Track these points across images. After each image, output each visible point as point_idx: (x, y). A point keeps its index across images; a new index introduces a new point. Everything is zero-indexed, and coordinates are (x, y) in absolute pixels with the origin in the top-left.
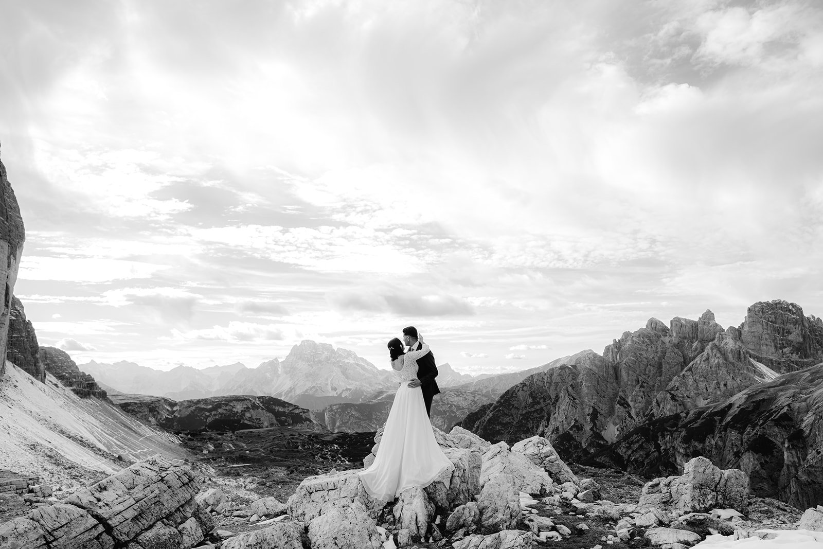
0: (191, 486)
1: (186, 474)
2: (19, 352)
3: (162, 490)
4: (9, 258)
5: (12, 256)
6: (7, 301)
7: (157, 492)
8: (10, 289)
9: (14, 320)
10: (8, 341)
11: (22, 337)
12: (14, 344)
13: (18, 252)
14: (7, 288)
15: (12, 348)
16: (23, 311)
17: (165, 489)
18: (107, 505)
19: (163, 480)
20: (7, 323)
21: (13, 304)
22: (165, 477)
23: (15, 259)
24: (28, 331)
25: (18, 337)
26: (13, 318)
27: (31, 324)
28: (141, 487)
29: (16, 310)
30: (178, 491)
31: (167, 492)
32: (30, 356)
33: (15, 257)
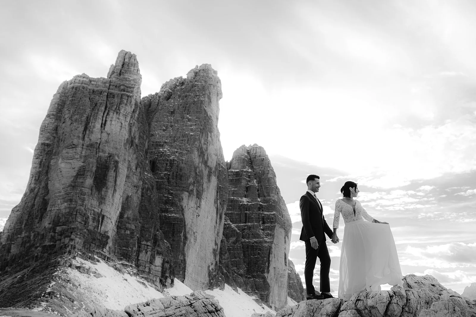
0: (217, 315)
1: (213, 305)
2: (294, 292)
3: (189, 312)
4: (285, 238)
5: (286, 237)
6: (286, 262)
7: (184, 312)
8: (287, 255)
9: (290, 273)
10: (288, 285)
11: (295, 283)
12: (291, 287)
13: (289, 234)
14: (285, 255)
15: (290, 289)
16: (294, 268)
17: (192, 312)
18: (143, 314)
19: (192, 306)
20: (287, 275)
21: (289, 264)
22: (193, 303)
23: (288, 238)
24: (298, 280)
25: (293, 283)
26: (290, 272)
27: (299, 275)
28: (174, 307)
29: (291, 267)
30: (202, 315)
31: (193, 314)
32: (300, 294)
33: (288, 237)
